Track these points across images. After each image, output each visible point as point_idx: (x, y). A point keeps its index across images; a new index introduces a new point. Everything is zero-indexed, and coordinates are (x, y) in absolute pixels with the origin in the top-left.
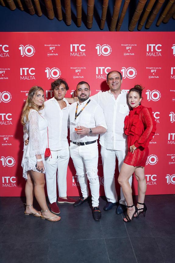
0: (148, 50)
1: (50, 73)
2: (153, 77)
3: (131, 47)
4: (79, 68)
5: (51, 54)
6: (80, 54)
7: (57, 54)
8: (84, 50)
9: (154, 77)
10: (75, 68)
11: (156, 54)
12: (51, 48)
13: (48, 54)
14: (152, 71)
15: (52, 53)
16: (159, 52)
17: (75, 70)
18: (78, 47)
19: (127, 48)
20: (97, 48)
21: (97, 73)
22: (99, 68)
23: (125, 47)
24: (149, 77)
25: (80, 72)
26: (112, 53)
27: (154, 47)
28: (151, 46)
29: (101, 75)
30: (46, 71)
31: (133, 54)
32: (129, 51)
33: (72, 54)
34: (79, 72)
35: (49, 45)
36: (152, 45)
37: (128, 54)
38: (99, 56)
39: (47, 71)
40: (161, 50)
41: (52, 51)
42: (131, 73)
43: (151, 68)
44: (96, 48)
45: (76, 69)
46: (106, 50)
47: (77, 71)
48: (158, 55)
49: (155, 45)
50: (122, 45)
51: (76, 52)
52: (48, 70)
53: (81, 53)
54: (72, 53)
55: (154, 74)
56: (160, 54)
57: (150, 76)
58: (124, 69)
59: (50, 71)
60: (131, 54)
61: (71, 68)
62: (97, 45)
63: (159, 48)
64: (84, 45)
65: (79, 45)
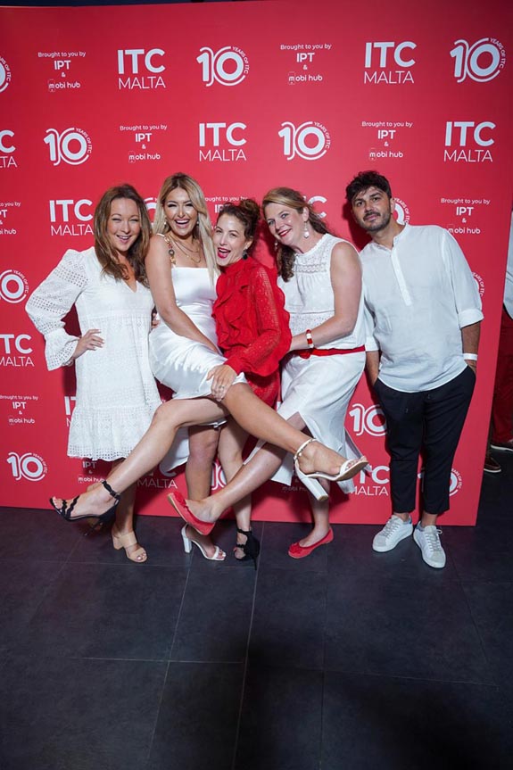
0: (368, 64)
1: (59, 147)
2: (382, 154)
3: (311, 54)
4: (145, 128)
5: (61, 86)
6: (147, 83)
7: (77, 85)
8: (162, 68)
9: (386, 155)
10: (135, 128)
11: (395, 77)
12: (58, 65)
13: (51, 86)
14: (381, 134)
15: (62, 80)
16: (406, 69)
17: (133, 134)
18: (141, 58)
19: (300, 58)
20: (203, 59)
21: (202, 143)
22: (209, 125)
23: (294, 53)
24: (372, 154)
25: (149, 140)
26: (249, 76)
27: (391, 51)
28: (379, 49)
29: (214, 149)
30: (46, 140)
31: (319, 78)
32: (305, 68)
33: (124, 81)
34: (144, 141)
35: (53, 55)
36: (384, 46)
37: (301, 78)
38: (208, 85)
39: (49, 139)
40: (412, 63)
41: (63, 75)
42: (311, 141)
43: (377, 125)
44: (200, 59)
45: (138, 131)
46: (230, 66)
47: (139, 138)
48: (402, 80)
49: (392, 44)
50: (283, 47)
51: (135, 75)
52: (52, 136)
53: (152, 78)
54: (124, 78)
55: (386, 144)
56: (409, 77)
57: (373, 151)
58: (288, 129)
59: (59, 140)
60: (313, 79)
61: (122, 128)
62: (201, 50)
63: (406, 55)
64: (162, 53)
65: (146, 52)
